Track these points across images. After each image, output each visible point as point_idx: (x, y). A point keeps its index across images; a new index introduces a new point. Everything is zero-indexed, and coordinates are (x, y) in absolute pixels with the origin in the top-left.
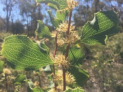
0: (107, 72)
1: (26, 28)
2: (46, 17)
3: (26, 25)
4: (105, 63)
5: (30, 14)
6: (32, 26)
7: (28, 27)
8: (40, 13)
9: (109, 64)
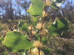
0: (52, 42)
1: (2, 17)
2: (15, 10)
3: (2, 15)
4: (51, 38)
5: (5, 8)
6: (6, 16)
7: (3, 16)
8: (11, 8)
9: (54, 38)
